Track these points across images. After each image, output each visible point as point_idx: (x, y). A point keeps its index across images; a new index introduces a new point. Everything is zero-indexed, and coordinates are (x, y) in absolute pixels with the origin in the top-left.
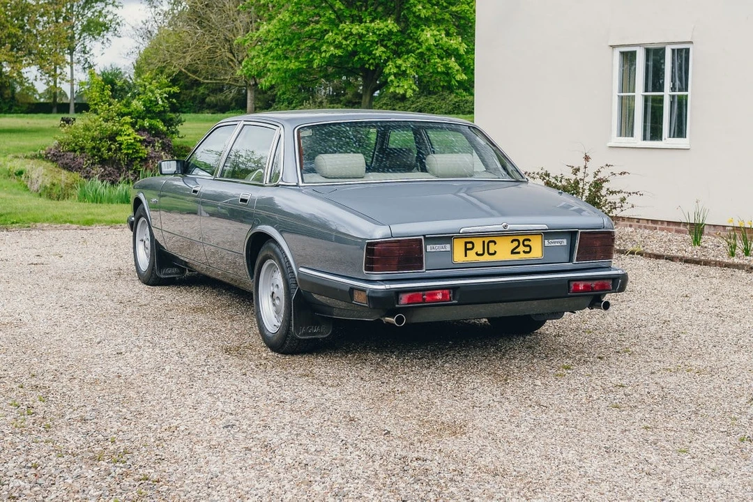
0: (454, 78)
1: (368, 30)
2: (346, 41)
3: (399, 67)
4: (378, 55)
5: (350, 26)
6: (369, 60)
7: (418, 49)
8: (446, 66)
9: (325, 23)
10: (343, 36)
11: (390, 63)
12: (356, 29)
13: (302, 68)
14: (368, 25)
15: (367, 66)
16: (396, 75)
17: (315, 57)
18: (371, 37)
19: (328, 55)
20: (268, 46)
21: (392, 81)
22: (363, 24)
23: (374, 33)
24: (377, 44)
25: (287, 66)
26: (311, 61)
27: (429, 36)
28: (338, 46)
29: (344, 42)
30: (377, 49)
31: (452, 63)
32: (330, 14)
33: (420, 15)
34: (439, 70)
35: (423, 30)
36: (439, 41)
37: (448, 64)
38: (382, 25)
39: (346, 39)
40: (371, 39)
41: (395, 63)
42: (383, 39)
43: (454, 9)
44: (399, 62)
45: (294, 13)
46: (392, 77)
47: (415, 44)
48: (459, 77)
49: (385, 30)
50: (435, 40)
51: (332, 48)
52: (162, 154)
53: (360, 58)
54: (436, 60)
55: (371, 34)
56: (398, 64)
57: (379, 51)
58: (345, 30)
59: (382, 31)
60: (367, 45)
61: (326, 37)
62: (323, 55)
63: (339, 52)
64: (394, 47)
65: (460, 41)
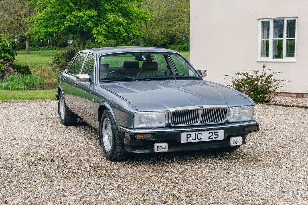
0: (122, 35)
1: (84, 14)
2: (75, 19)
3: (98, 31)
4: (89, 25)
5: (76, 13)
6: (85, 27)
7: (106, 22)
8: (119, 30)
9: (66, 12)
10: (74, 17)
11: (94, 29)
12: (80, 14)
13: (56, 31)
14: (84, 12)
15: (84, 30)
16: (97, 34)
17: (61, 26)
19: (68, 25)
20: (40, 22)
21: (96, 37)
22: (82, 12)
23: (88, 16)
24: (88, 21)
25: (49, 30)
26: (60, 28)
27: (111, 17)
28: (72, 22)
30: (89, 23)
31: (121, 28)
32: (68, 8)
33: (106, 8)
34: (116, 31)
35: (108, 15)
36: (115, 19)
38: (90, 13)
39: (75, 18)
40: (86, 18)
42: (91, 18)
43: (120, 6)
44: (98, 28)
45: (52, 8)
47: (104, 20)
48: (124, 34)
51: (69, 22)
52: (10, 68)
53: (81, 27)
54: (114, 27)
55: (86, 16)
56: (98, 29)
57: (90, 24)
58: (75, 15)
59: (91, 15)
60: (84, 21)
61: (67, 17)
62: (65, 25)
63: (72, 24)
64: (95, 22)
65: (124, 19)
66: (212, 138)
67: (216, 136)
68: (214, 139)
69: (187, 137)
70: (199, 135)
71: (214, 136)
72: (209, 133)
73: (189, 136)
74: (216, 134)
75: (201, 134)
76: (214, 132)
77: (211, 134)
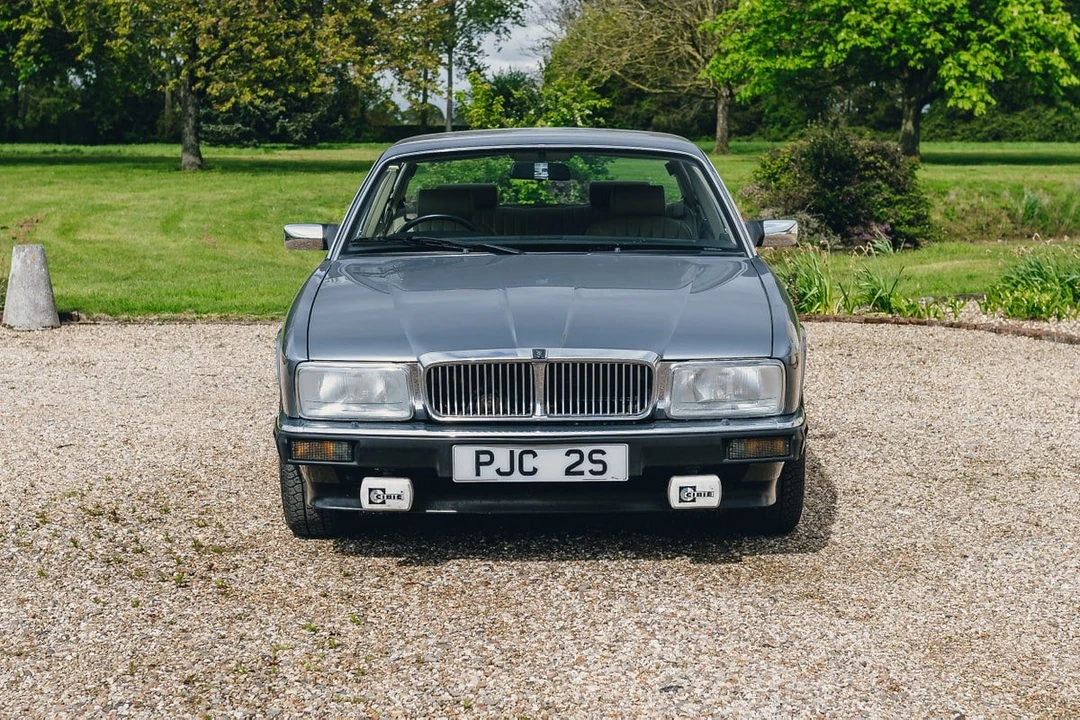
0: (1058, 84)
2: (879, 23)
3: (963, 66)
4: (929, 46)
6: (915, 53)
7: (998, 35)
8: (1044, 63)
10: (874, 15)
11: (950, 59)
12: (896, 3)
13: (806, 69)
15: (912, 63)
16: (959, 80)
17: (827, 50)
18: (920, 17)
20: (751, 34)
21: (952, 90)
23: (926, 11)
24: (928, 29)
25: (782, 65)
27: (1015, 14)
28: (865, 32)
29: (876, 26)
30: (928, 37)
31: (1055, 58)
34: (1033, 69)
35: (1006, 5)
36: (1033, 21)
37: (1048, 59)
39: (878, 20)
40: (919, 19)
41: (959, 60)
42: (941, 18)
44: (964, 56)
46: (952, 83)
47: (993, 27)
48: (1065, 82)
49: (943, 6)
50: (1027, 20)
51: (855, 36)
53: (900, 51)
54: (1027, 53)
55: (919, 12)
56: (962, 62)
57: (932, 40)
58: (877, 6)
59: (938, 6)
60: (913, 29)
61: (846, 17)
62: (841, 46)
63: (866, 42)
64: (957, 33)
65: (1070, 21)
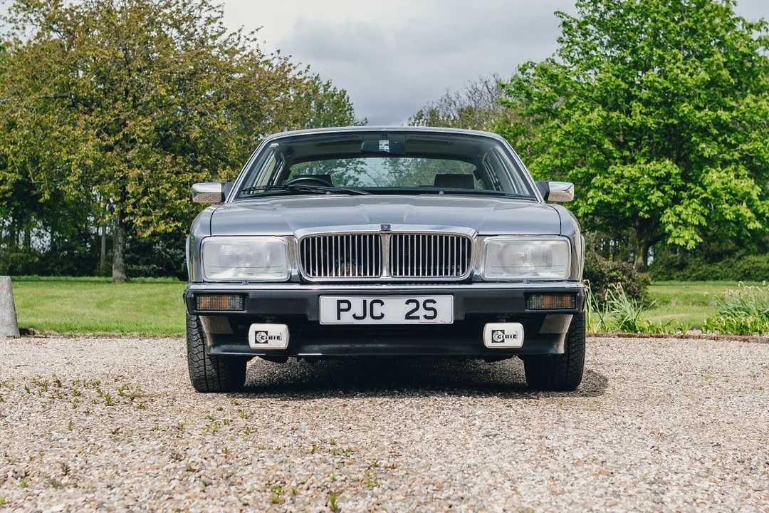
0: (746, 227)
1: (643, 172)
2: (617, 185)
3: (678, 215)
4: (653, 201)
5: (621, 168)
6: (643, 207)
7: (702, 194)
8: (736, 213)
9: (592, 166)
10: (614, 179)
11: (668, 210)
12: (629, 171)
14: (642, 166)
15: (641, 214)
16: (676, 225)
17: (580, 204)
18: (646, 180)
19: (595, 202)
21: (670, 231)
22: (636, 166)
23: (649, 175)
24: (653, 188)
27: (714, 178)
28: (608, 191)
29: (615, 186)
30: (653, 194)
31: (743, 209)
32: (598, 155)
33: (703, 154)
34: (728, 217)
35: (707, 172)
36: (727, 184)
37: (739, 211)
38: (659, 166)
39: (616, 182)
40: (646, 182)
41: (675, 211)
42: (661, 181)
43: (745, 147)
44: (679, 208)
45: (556, 156)
46: (671, 227)
47: (698, 188)
48: (751, 226)
49: (662, 172)
50: (723, 184)
51: (600, 194)
53: (633, 206)
54: (724, 206)
55: (646, 177)
56: (677, 212)
57: (655, 196)
58: (615, 173)
59: (659, 173)
60: (641, 189)
61: (593, 181)
62: (590, 201)
63: (608, 198)
64: (673, 192)
65: (753, 184)
66: (418, 318)
67: (431, 313)
68: (423, 321)
69: (339, 310)
70: (376, 306)
71: (421, 312)
72: (407, 303)
73: (344, 306)
74: (428, 305)
75: (382, 304)
76: (421, 299)
77: (413, 306)
